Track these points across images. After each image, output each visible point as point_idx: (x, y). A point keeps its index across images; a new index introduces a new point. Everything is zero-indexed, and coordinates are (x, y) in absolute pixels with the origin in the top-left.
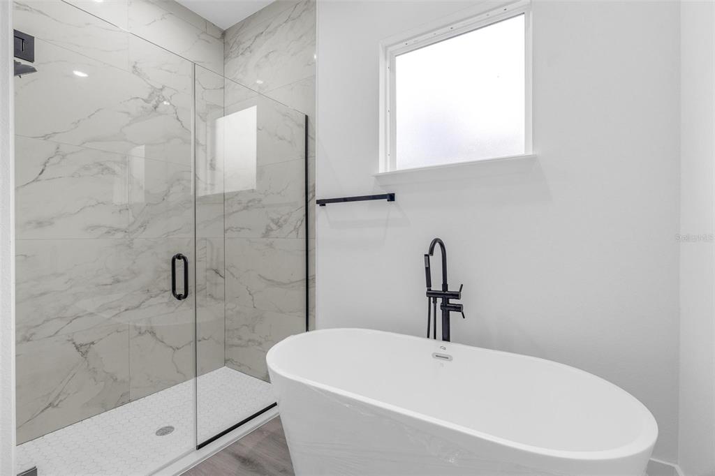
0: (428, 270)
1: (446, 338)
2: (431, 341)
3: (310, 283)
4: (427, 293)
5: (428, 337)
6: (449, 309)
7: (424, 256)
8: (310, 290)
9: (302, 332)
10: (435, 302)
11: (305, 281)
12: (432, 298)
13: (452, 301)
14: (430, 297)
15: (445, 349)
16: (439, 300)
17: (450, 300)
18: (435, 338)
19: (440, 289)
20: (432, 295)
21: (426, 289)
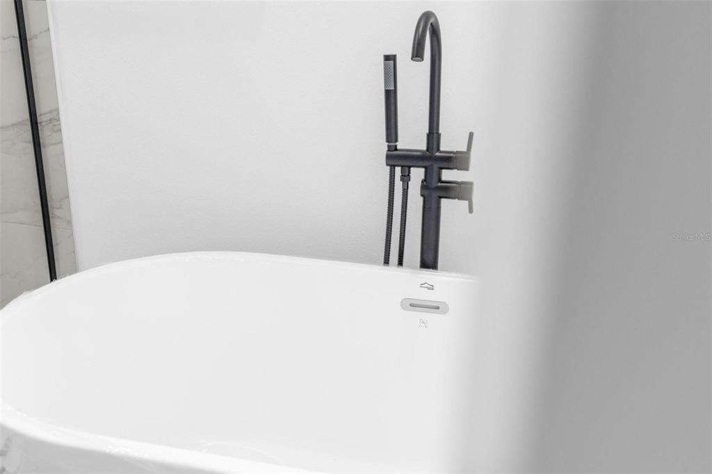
0: (391, 97)
1: (429, 261)
2: (393, 270)
3: (45, 134)
4: (388, 157)
5: (387, 262)
6: (441, 194)
7: (382, 59)
8: (48, 153)
9: (48, 283)
10: (406, 178)
11: (29, 128)
12: (398, 170)
13: (447, 175)
14: (393, 167)
15: (431, 288)
16: (417, 174)
17: (444, 172)
18: (400, 263)
19: (421, 145)
20: (398, 160)
21: (384, 146)
